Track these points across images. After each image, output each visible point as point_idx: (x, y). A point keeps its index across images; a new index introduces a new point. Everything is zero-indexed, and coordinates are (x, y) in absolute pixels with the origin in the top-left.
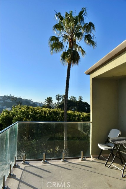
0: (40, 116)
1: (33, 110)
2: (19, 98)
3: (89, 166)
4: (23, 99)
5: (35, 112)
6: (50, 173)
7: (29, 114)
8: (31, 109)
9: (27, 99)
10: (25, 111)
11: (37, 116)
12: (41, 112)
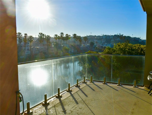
0: (136, 52)
1: (131, 47)
2: (128, 36)
3: (134, 91)
4: (131, 38)
5: (132, 49)
6: (101, 90)
7: (126, 51)
8: (129, 46)
9: (136, 37)
10: (123, 48)
11: (133, 52)
12: (137, 49)
